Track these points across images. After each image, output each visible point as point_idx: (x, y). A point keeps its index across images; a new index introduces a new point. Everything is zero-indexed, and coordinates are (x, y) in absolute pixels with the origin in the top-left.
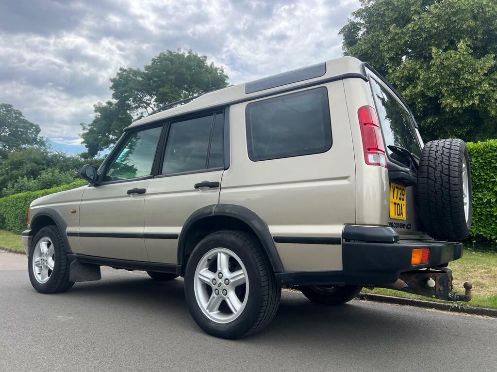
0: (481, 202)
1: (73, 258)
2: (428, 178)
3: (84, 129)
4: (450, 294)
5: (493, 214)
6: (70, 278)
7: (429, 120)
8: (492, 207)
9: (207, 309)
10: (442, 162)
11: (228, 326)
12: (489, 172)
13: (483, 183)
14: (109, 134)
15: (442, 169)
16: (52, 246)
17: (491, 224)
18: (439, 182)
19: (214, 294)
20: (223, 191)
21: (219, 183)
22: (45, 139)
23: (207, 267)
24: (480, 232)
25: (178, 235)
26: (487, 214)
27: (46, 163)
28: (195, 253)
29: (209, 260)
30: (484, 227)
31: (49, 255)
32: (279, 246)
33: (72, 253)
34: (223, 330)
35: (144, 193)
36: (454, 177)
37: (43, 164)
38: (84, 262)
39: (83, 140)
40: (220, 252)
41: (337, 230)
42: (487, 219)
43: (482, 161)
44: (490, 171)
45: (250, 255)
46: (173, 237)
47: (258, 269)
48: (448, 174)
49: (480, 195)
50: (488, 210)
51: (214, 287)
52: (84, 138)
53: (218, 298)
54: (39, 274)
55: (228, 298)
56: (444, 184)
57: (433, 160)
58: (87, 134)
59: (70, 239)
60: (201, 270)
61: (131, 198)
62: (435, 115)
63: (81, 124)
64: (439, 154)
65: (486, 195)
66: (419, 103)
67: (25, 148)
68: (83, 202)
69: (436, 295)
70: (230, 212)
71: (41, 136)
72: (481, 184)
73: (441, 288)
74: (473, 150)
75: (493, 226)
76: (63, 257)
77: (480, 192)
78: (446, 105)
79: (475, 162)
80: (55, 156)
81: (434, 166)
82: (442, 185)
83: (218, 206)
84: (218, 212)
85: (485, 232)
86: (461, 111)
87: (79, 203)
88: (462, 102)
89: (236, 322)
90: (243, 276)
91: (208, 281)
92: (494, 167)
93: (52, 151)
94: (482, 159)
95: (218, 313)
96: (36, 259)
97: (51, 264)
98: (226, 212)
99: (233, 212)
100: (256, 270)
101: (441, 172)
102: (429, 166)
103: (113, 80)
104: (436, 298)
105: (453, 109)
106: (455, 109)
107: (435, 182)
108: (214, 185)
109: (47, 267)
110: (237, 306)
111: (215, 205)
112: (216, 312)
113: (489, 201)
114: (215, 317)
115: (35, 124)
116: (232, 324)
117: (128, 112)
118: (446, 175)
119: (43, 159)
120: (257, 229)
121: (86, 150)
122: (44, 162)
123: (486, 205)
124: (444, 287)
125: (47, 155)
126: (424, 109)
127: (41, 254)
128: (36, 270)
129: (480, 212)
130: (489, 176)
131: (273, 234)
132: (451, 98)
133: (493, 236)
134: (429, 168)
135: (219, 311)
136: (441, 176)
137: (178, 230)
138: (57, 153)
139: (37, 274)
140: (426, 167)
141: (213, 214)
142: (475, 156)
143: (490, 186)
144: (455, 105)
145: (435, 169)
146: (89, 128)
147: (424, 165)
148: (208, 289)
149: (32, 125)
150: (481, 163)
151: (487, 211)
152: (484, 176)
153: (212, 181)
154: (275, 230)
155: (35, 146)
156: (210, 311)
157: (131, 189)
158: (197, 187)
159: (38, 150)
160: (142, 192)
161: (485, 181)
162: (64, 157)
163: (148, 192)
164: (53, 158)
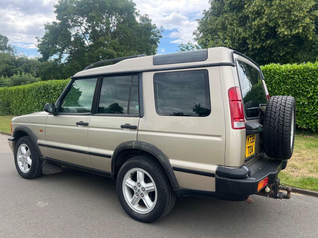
0: (298, 104)
1: (44, 159)
2: (270, 125)
3: (38, 41)
4: (278, 195)
5: (305, 112)
6: (43, 173)
8: (305, 107)
9: (132, 203)
10: (279, 115)
11: (144, 216)
12: (305, 85)
13: (301, 92)
14: (56, 44)
15: (279, 121)
16: (29, 150)
17: (303, 118)
18: (276, 128)
19: (135, 195)
20: (140, 133)
21: (137, 126)
22: (12, 47)
23: (130, 178)
25: (111, 156)
26: (302, 112)
27: (15, 64)
28: (123, 169)
29: (131, 174)
30: (299, 119)
31: (28, 155)
32: (176, 173)
33: (42, 156)
34: (141, 218)
35: (88, 125)
36: (286, 126)
37: (13, 65)
38: (51, 162)
39: (38, 49)
40: (139, 171)
41: (213, 168)
42: (301, 114)
43: (302, 78)
44: (306, 84)
45: (158, 176)
46: (109, 156)
47: (163, 185)
48: (282, 124)
49: (298, 99)
51: (135, 191)
52: (39, 47)
53: (138, 198)
54: (22, 166)
55: (144, 199)
56: (280, 130)
57: (274, 114)
58: (41, 45)
59: (40, 147)
60: (127, 179)
61: (80, 128)
62: (273, 38)
63: (36, 38)
64: (277, 109)
65: (302, 99)
66: (263, 30)
68: (47, 125)
69: (269, 196)
70: (145, 148)
71: (9, 45)
72: (299, 92)
73: (273, 192)
74: (297, 70)
75: (304, 119)
76: (37, 158)
77: (299, 97)
78: (280, 33)
79: (297, 78)
80: (20, 58)
81: (274, 118)
82: (278, 131)
83: (137, 142)
84: (137, 147)
85: (299, 123)
86: (290, 37)
87: (44, 125)
88: (291, 31)
89: (150, 214)
90: (153, 188)
91: (131, 187)
92: (309, 82)
93: (19, 55)
94: (302, 76)
95: (138, 206)
96: (19, 157)
97: (30, 161)
98: (142, 148)
99: (147, 148)
100: (162, 186)
101: (279, 122)
102: (270, 117)
103: (56, 6)
105: (285, 36)
106: (286, 35)
107: (274, 128)
108: (134, 128)
109: (27, 163)
110: (150, 204)
111: (134, 141)
112: (137, 206)
113: (303, 104)
114: (136, 208)
115: (4, 36)
116: (147, 215)
117: (68, 29)
118: (281, 125)
119: (13, 61)
120: (162, 162)
121: (41, 56)
122: (13, 63)
123: (301, 106)
124: (274, 191)
125: (15, 59)
126: (266, 34)
127: (22, 154)
128: (20, 164)
129: (298, 110)
130: (305, 87)
131: (172, 165)
132: (284, 28)
133: (304, 125)
134: (271, 119)
135: (139, 205)
136: (278, 125)
137: (111, 153)
138: (21, 57)
139: (21, 166)
140: (269, 118)
141: (133, 148)
142: (297, 74)
143: (305, 94)
144: (286, 33)
145: (275, 120)
146: (42, 40)
147: (268, 116)
148: (132, 192)
149: (2, 37)
151: (302, 110)
152: (302, 87)
153: (132, 124)
154: (174, 162)
155: (6, 52)
156: (133, 205)
157: (79, 122)
158: (123, 127)
159: (8, 55)
160: (86, 125)
161: (302, 90)
162: (27, 60)
163: (90, 125)
164: (19, 60)
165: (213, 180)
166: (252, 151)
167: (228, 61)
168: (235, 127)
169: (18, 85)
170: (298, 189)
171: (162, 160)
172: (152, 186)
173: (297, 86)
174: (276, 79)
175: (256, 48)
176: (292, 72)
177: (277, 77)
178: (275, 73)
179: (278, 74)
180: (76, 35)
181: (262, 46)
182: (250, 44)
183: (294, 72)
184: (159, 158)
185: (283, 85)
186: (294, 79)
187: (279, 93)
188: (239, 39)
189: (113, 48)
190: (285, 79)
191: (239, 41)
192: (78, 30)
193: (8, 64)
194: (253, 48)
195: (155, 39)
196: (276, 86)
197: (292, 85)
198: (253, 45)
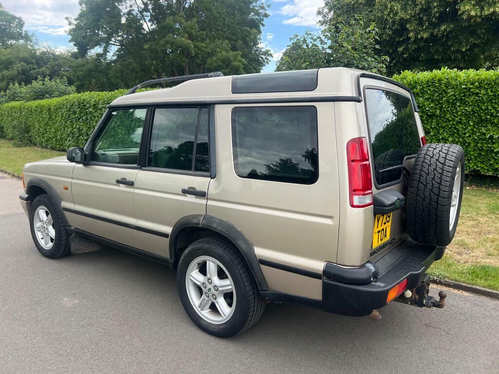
0: (483, 137)
1: (73, 231)
2: (417, 194)
3: (70, 24)
4: (425, 301)
5: (493, 150)
6: (72, 251)
7: (443, 28)
8: (494, 143)
9: (199, 307)
10: (433, 179)
11: (217, 327)
12: (496, 106)
13: (489, 117)
14: (98, 30)
15: (432, 188)
16: (50, 216)
17: (490, 160)
18: (427, 200)
19: (204, 296)
20: (210, 203)
21: (205, 192)
22: (30, 34)
23: (197, 269)
24: (477, 167)
25: (168, 235)
26: (488, 150)
27: (36, 62)
28: (185, 257)
29: (199, 264)
30: (482, 162)
31: (49, 223)
32: (263, 267)
33: (70, 226)
34: (213, 330)
35: (133, 185)
36: (443, 198)
37: (32, 63)
38: (82, 236)
40: (209, 260)
41: (319, 266)
42: (487, 155)
43: (492, 94)
45: (237, 271)
46: (165, 235)
47: (244, 285)
48: (437, 193)
49: (483, 130)
50: (489, 146)
51: (204, 290)
52: (71, 35)
53: (208, 300)
54: (42, 238)
55: (217, 302)
56: (433, 203)
57: (425, 176)
58: (74, 30)
59: (66, 213)
60: (192, 271)
61: (122, 187)
62: (452, 21)
63: (67, 18)
64: (431, 168)
65: (490, 130)
66: (434, 7)
67: (11, 45)
68: (74, 181)
69: (411, 303)
70: (217, 227)
71: (26, 30)
72: (486, 118)
73: (417, 297)
74: (484, 81)
75: (491, 162)
76: (62, 229)
77: (484, 126)
78: (464, 12)
79: (484, 95)
80: (43, 53)
81: (425, 183)
82: (430, 204)
83: (206, 217)
84: (205, 225)
85: (482, 168)
86: (479, 20)
87: (70, 180)
88: (482, 9)
89: (225, 326)
90: (230, 287)
91: (198, 283)
93: (41, 47)
94: (492, 91)
95: (209, 312)
96: (37, 225)
97: (52, 232)
98: (213, 227)
99: (220, 228)
100: (242, 286)
101: (431, 190)
102: (419, 181)
104: (411, 304)
105: (470, 17)
106: (472, 17)
107: (424, 199)
108: (202, 195)
109: (48, 235)
110: (226, 311)
111: (202, 215)
112: (207, 311)
113: (491, 137)
114: (206, 315)
115: (17, 17)
116: (221, 327)
117: (117, 4)
118: (436, 195)
119: (32, 58)
120: (243, 251)
121: (75, 50)
122: (34, 61)
123: (488, 141)
124: (419, 295)
125: (35, 53)
126: (440, 15)
127: (41, 221)
128: (39, 235)
129: (481, 147)
130: (496, 110)
131: (259, 256)
132: (471, 4)
133: (490, 171)
134: (420, 184)
135: (210, 310)
136: (430, 195)
137: (168, 230)
138: (45, 50)
139: (40, 239)
140: (416, 182)
141: (200, 226)
142: (485, 88)
143: (495, 121)
144: (473, 13)
145: (426, 186)
146: (76, 22)
147: (415, 180)
148: (200, 290)
149: (14, 18)
150: (490, 95)
152: (491, 110)
153: (199, 188)
154: (260, 252)
155: (21, 41)
156: (201, 310)
157: (120, 179)
158: (185, 192)
159: (25, 47)
160: (131, 184)
161: (492, 115)
162: (53, 54)
163: (135, 185)
164: (43, 56)
165: (318, 283)
166: (386, 236)
167: (351, 92)
168: (355, 204)
169: (41, 99)
170: (464, 285)
171: (243, 248)
172: (228, 284)
173: (483, 108)
174: (449, 95)
175: (422, 38)
176: (477, 84)
177: (451, 92)
178: (448, 84)
179: (453, 88)
180: (129, 13)
181: (432, 34)
182: (412, 31)
183: (480, 83)
184: (238, 244)
185: (460, 106)
186: (479, 97)
187: (453, 119)
188: (394, 22)
189: (189, 35)
190: (464, 96)
191: (393, 25)
192: (131, 6)
193: (25, 62)
194: (416, 38)
195: (257, 19)
196: (448, 107)
197: (475, 106)
198: (417, 33)
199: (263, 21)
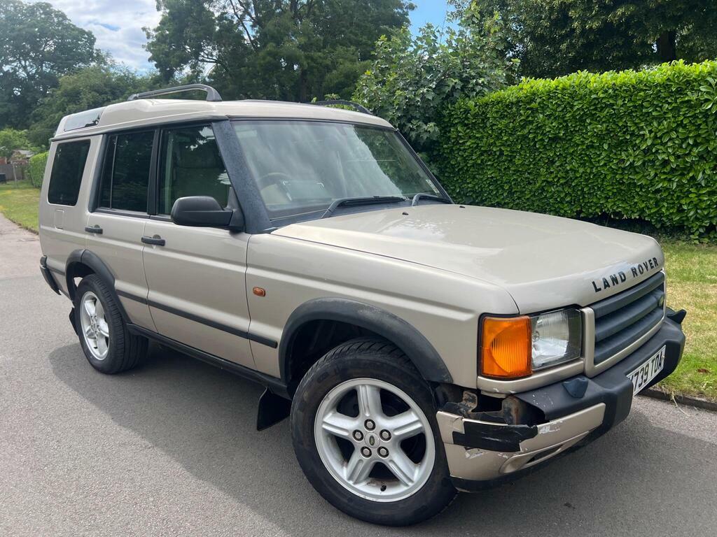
0: (623, 165)
3: (149, 36)
5: (637, 183)
7: (620, 11)
8: (636, 173)
12: (637, 121)
13: (628, 137)
17: (634, 197)
22: (103, 53)
24: (618, 207)
26: (630, 183)
27: (110, 91)
30: (624, 201)
37: (106, 93)
39: (150, 55)
42: (629, 190)
43: (631, 104)
44: (640, 119)
50: (630, 177)
52: (151, 51)
58: (153, 44)
63: (144, 29)
65: (630, 155)
67: (80, 69)
71: (98, 48)
72: (626, 139)
75: (636, 200)
77: (625, 151)
79: (621, 106)
80: (121, 78)
92: (646, 113)
94: (631, 100)
113: (632, 165)
115: (87, 30)
117: (207, 6)
119: (105, 85)
121: (157, 72)
122: (107, 90)
123: (628, 170)
125: (110, 79)
129: (621, 179)
130: (637, 127)
133: (635, 213)
138: (123, 75)
142: (621, 97)
143: (637, 142)
146: (154, 34)
149: (82, 32)
150: (630, 107)
151: (631, 179)
152: (630, 127)
155: (93, 64)
159: (95, 70)
161: (632, 134)
162: (133, 79)
164: (119, 82)
173: (620, 124)
174: (575, 109)
175: (591, 28)
176: (610, 91)
177: (577, 105)
178: (573, 96)
179: (581, 99)
180: (222, 17)
181: (605, 22)
183: (615, 90)
185: (590, 124)
186: (614, 109)
187: (582, 142)
190: (596, 109)
192: (224, 7)
193: (97, 91)
194: (583, 29)
195: (398, 13)
196: (576, 126)
197: (610, 122)
198: (584, 22)
199: (407, 15)
